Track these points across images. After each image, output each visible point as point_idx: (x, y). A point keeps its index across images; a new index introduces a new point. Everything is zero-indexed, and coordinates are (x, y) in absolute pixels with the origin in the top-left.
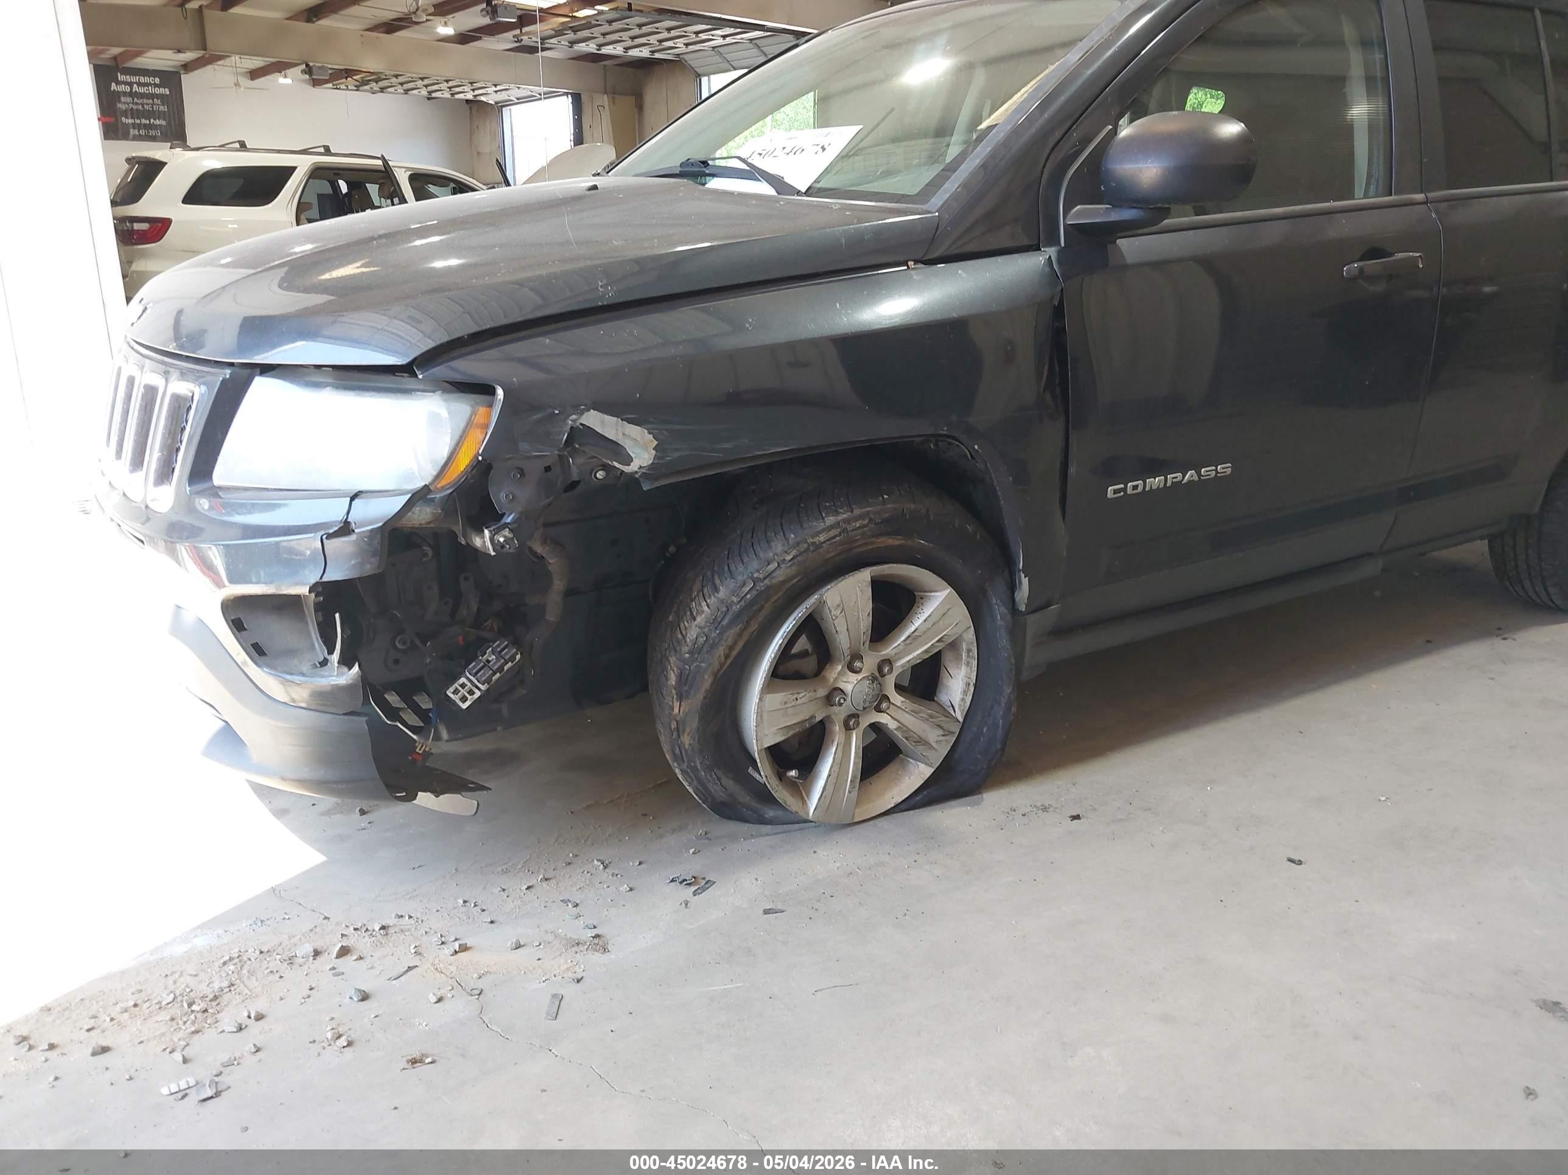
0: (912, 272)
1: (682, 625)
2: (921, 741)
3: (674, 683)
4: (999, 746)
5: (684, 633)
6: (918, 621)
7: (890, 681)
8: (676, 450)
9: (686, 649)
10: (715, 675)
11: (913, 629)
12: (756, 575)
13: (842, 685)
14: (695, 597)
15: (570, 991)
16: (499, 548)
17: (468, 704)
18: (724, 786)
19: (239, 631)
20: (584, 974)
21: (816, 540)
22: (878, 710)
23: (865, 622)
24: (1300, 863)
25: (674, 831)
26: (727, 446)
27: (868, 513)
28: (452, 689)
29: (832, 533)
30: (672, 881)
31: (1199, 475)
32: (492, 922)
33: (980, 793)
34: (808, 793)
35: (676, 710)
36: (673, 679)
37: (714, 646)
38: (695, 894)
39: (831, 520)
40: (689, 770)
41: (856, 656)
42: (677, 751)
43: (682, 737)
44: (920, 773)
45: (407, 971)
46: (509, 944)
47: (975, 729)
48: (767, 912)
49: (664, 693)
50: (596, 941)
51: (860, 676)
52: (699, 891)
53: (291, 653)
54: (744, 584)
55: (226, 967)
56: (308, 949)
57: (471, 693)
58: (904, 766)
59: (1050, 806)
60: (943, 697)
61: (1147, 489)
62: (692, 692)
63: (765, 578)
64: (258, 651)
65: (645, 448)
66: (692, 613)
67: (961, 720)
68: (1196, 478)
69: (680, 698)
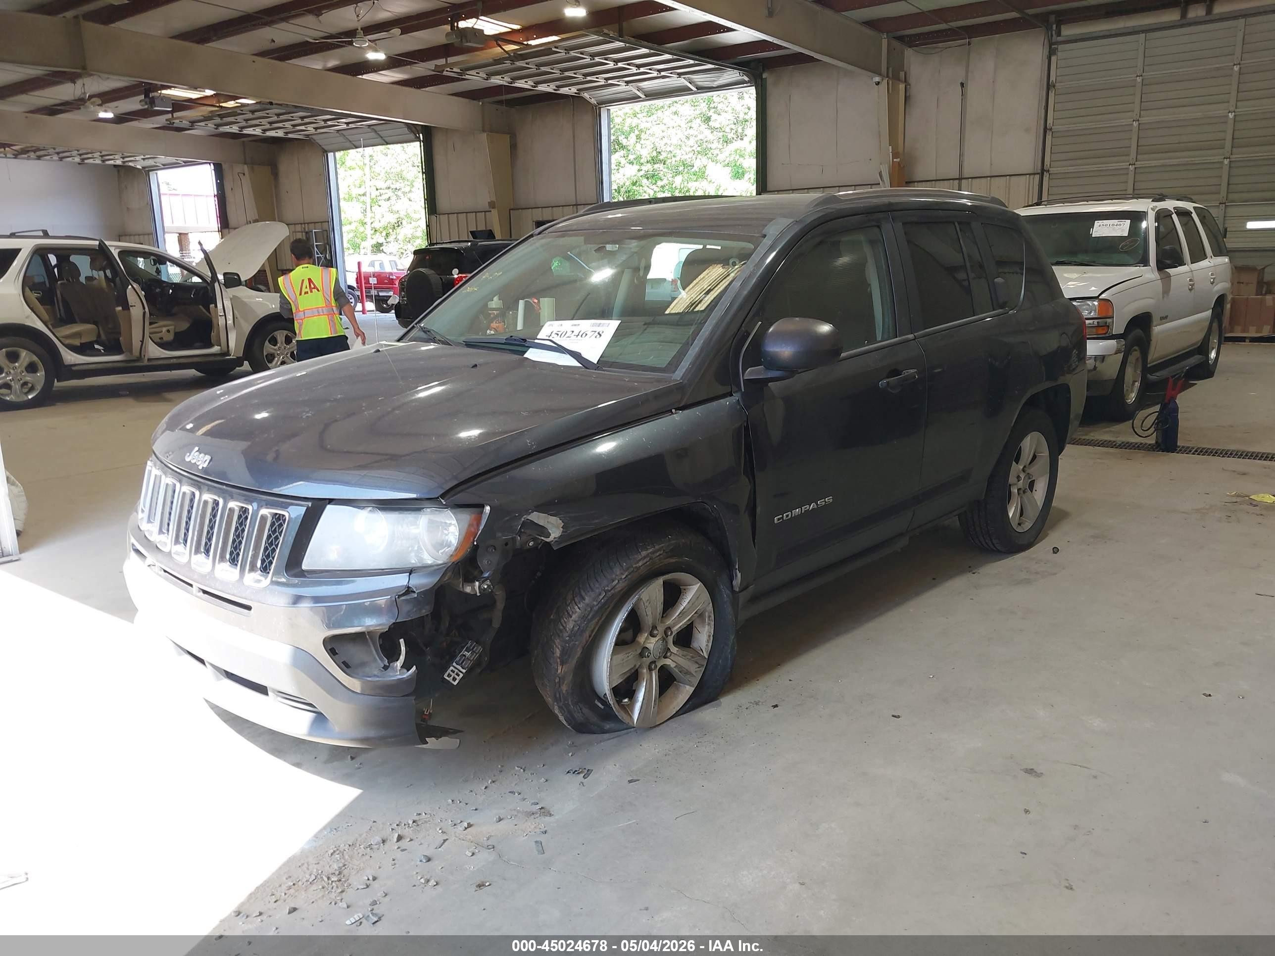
0: (674, 415)
1: (562, 621)
2: (688, 673)
3: (558, 655)
4: (729, 670)
5: (565, 625)
6: (685, 602)
7: (670, 639)
8: (573, 526)
9: (566, 634)
10: (583, 648)
11: (682, 608)
12: (606, 588)
13: (648, 646)
14: (570, 604)
15: (542, 838)
16: (482, 591)
17: (457, 682)
18: (583, 713)
19: (334, 655)
20: (545, 829)
21: (637, 565)
22: (665, 657)
23: (660, 607)
24: (899, 717)
25: (552, 745)
26: (597, 521)
27: (662, 547)
28: (446, 674)
29: (645, 561)
30: (568, 772)
31: (817, 505)
32: (476, 810)
33: (718, 699)
34: (632, 710)
35: (559, 671)
36: (558, 653)
37: (583, 631)
38: (584, 777)
39: (644, 553)
40: (564, 707)
41: (654, 627)
42: (558, 696)
43: (562, 687)
44: (687, 691)
45: (444, 843)
46: (495, 819)
47: (714, 662)
48: (630, 782)
49: (551, 661)
50: (543, 810)
51: (656, 639)
52: (586, 776)
53: (363, 664)
54: (600, 594)
55: (333, 856)
56: (378, 839)
57: (458, 675)
58: (677, 688)
59: (759, 701)
60: (695, 645)
61: (793, 516)
62: (570, 659)
63: (611, 590)
64: (346, 666)
65: (558, 527)
66: (568, 613)
67: (707, 657)
68: (816, 507)
69: (562, 664)
